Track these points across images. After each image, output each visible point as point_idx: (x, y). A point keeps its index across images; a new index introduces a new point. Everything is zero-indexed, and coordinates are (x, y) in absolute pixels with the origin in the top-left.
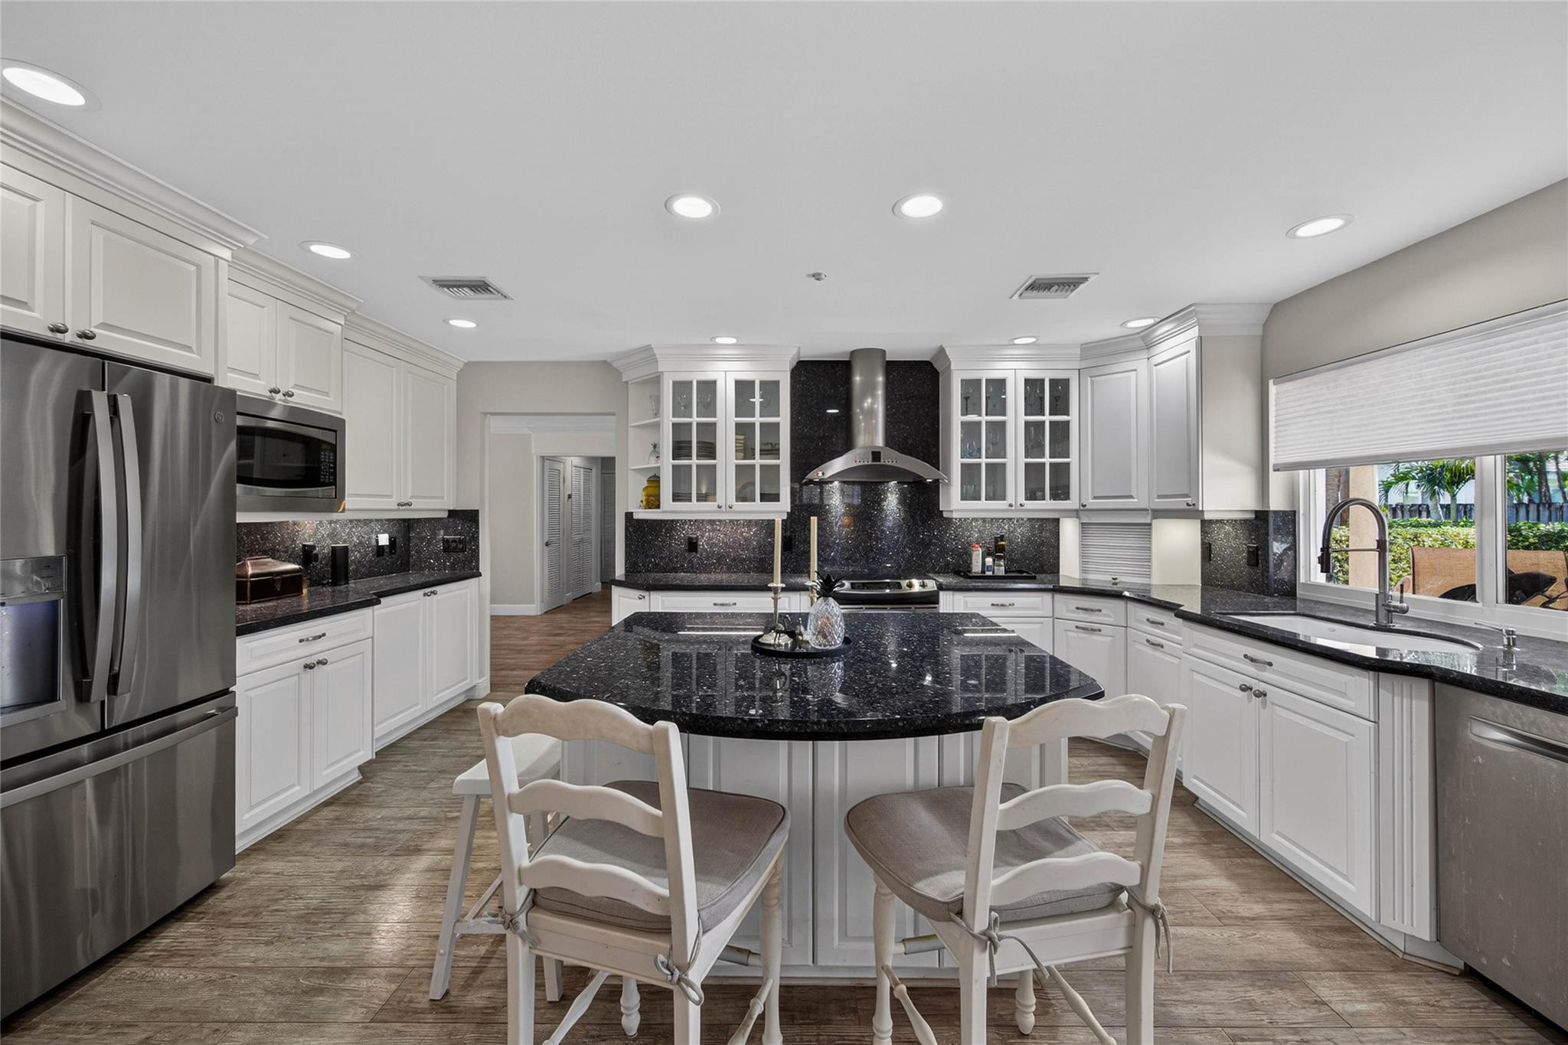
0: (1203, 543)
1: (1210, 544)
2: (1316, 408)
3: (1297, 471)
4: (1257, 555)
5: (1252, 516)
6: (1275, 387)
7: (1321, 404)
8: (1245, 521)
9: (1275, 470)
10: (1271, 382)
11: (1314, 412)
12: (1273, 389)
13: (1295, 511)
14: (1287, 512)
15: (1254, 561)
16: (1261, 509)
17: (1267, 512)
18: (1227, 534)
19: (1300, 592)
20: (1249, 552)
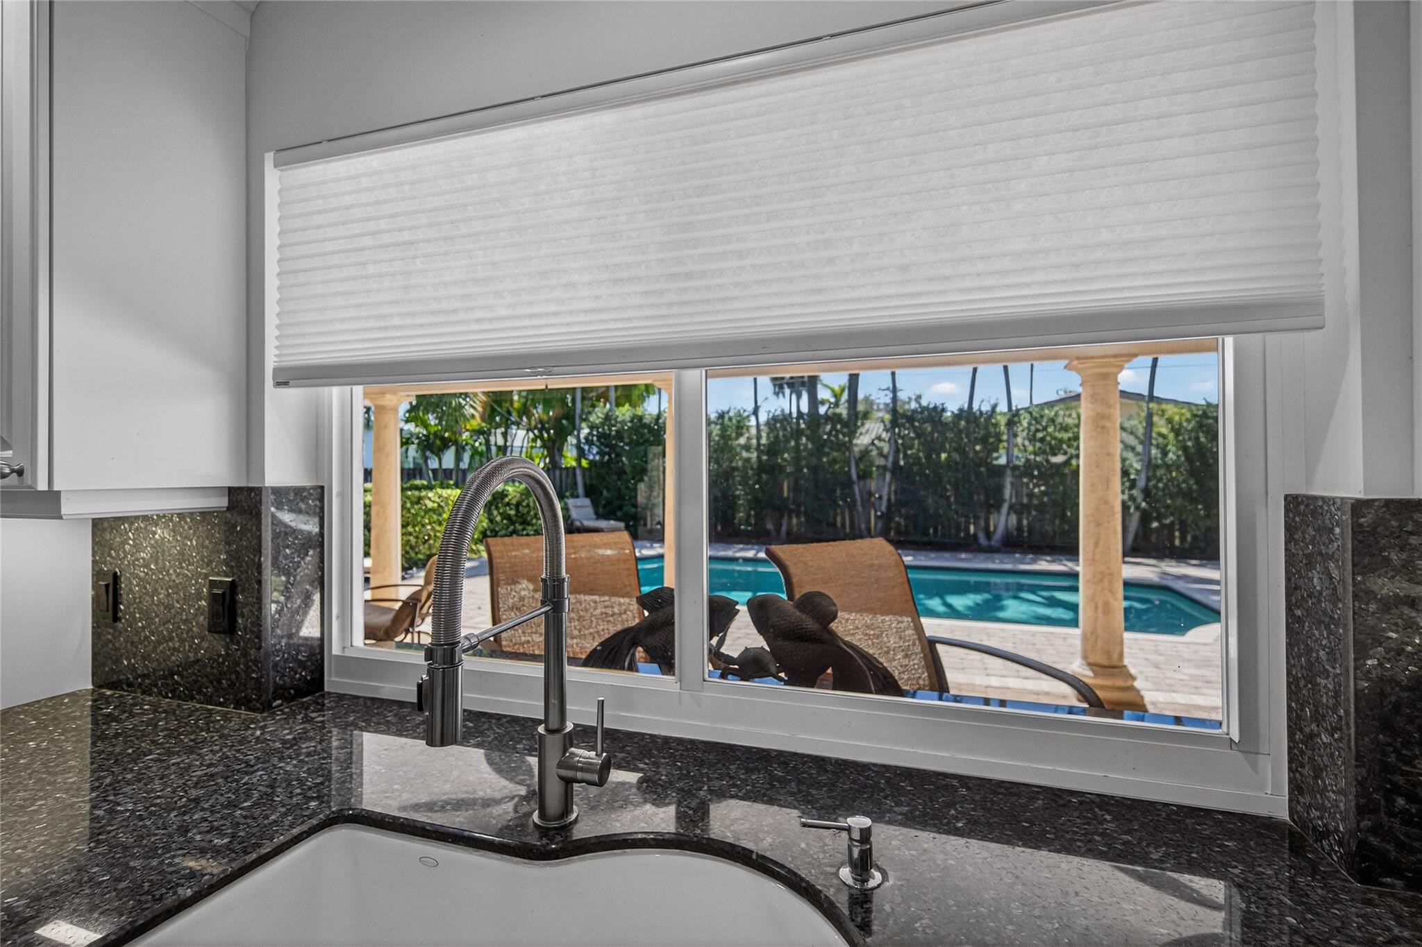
0: (97, 574)
1: (116, 578)
2: (373, 234)
3: (326, 389)
4: (233, 601)
5: (222, 502)
6: (277, 172)
7: (383, 224)
8: (205, 514)
9: (279, 384)
10: (269, 158)
11: (368, 241)
12: (273, 179)
13: (322, 488)
14: (304, 489)
15: (225, 623)
16: (242, 483)
17: (258, 491)
18: (159, 546)
19: (333, 682)
20: (213, 598)
